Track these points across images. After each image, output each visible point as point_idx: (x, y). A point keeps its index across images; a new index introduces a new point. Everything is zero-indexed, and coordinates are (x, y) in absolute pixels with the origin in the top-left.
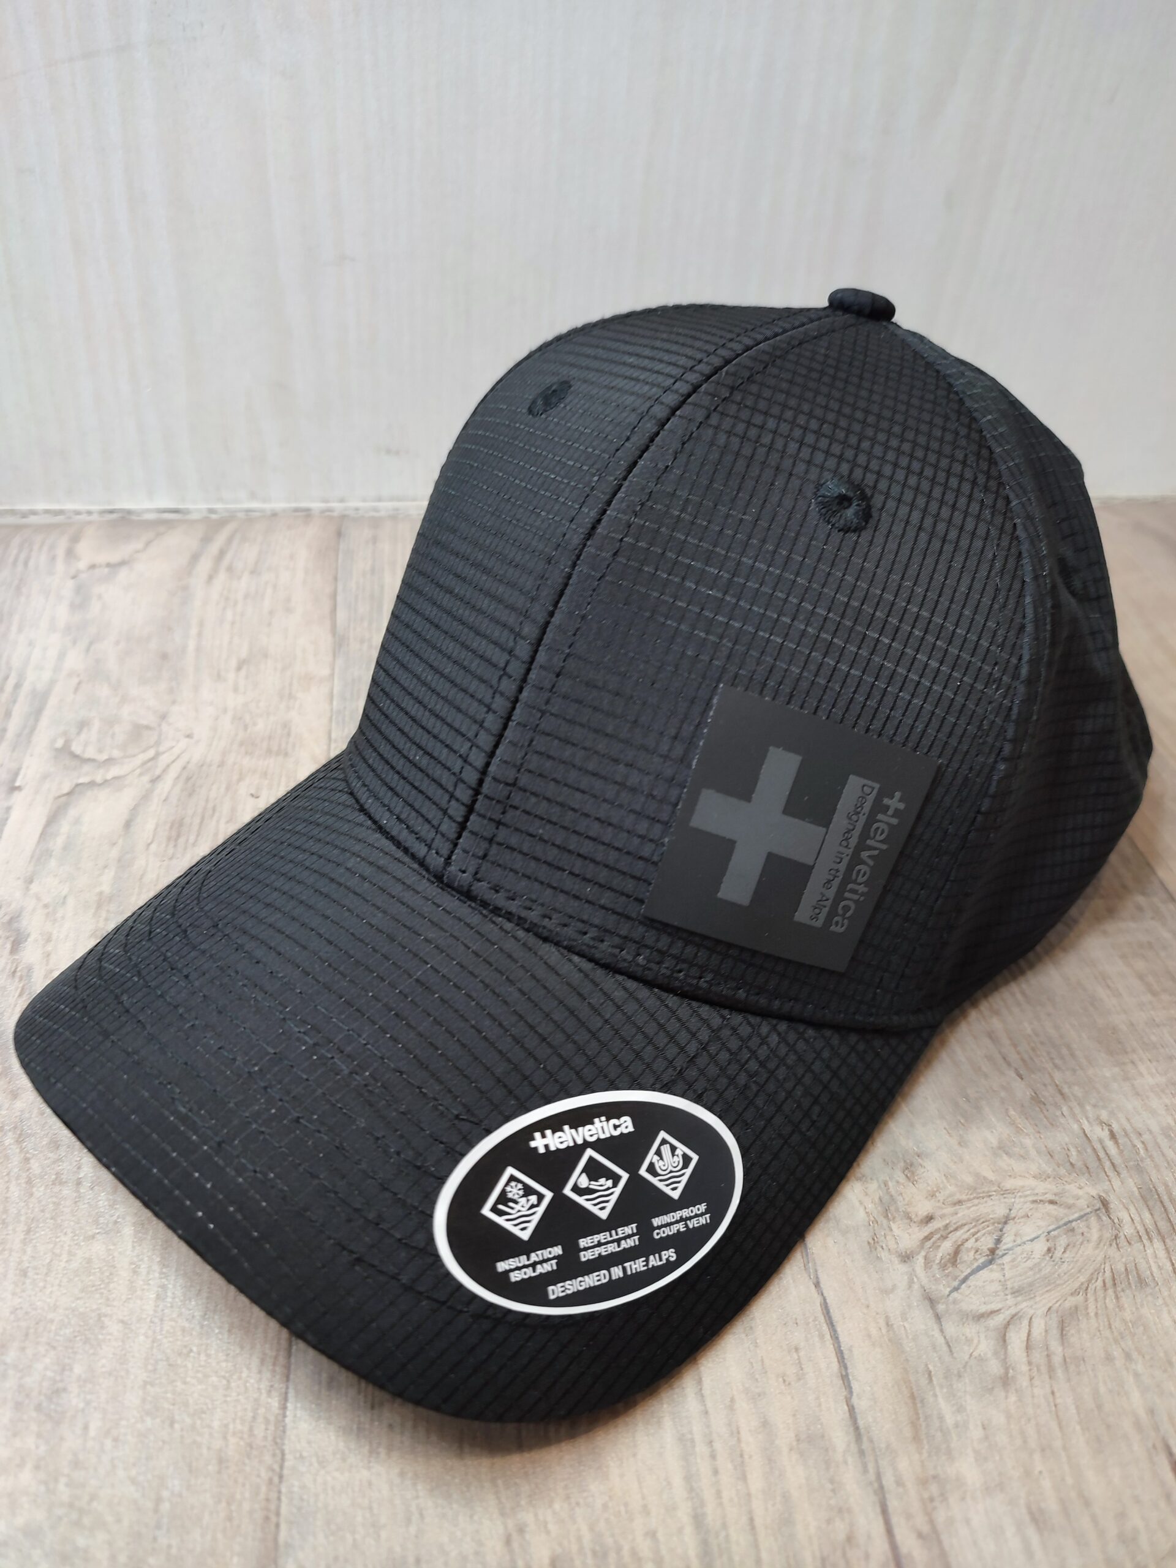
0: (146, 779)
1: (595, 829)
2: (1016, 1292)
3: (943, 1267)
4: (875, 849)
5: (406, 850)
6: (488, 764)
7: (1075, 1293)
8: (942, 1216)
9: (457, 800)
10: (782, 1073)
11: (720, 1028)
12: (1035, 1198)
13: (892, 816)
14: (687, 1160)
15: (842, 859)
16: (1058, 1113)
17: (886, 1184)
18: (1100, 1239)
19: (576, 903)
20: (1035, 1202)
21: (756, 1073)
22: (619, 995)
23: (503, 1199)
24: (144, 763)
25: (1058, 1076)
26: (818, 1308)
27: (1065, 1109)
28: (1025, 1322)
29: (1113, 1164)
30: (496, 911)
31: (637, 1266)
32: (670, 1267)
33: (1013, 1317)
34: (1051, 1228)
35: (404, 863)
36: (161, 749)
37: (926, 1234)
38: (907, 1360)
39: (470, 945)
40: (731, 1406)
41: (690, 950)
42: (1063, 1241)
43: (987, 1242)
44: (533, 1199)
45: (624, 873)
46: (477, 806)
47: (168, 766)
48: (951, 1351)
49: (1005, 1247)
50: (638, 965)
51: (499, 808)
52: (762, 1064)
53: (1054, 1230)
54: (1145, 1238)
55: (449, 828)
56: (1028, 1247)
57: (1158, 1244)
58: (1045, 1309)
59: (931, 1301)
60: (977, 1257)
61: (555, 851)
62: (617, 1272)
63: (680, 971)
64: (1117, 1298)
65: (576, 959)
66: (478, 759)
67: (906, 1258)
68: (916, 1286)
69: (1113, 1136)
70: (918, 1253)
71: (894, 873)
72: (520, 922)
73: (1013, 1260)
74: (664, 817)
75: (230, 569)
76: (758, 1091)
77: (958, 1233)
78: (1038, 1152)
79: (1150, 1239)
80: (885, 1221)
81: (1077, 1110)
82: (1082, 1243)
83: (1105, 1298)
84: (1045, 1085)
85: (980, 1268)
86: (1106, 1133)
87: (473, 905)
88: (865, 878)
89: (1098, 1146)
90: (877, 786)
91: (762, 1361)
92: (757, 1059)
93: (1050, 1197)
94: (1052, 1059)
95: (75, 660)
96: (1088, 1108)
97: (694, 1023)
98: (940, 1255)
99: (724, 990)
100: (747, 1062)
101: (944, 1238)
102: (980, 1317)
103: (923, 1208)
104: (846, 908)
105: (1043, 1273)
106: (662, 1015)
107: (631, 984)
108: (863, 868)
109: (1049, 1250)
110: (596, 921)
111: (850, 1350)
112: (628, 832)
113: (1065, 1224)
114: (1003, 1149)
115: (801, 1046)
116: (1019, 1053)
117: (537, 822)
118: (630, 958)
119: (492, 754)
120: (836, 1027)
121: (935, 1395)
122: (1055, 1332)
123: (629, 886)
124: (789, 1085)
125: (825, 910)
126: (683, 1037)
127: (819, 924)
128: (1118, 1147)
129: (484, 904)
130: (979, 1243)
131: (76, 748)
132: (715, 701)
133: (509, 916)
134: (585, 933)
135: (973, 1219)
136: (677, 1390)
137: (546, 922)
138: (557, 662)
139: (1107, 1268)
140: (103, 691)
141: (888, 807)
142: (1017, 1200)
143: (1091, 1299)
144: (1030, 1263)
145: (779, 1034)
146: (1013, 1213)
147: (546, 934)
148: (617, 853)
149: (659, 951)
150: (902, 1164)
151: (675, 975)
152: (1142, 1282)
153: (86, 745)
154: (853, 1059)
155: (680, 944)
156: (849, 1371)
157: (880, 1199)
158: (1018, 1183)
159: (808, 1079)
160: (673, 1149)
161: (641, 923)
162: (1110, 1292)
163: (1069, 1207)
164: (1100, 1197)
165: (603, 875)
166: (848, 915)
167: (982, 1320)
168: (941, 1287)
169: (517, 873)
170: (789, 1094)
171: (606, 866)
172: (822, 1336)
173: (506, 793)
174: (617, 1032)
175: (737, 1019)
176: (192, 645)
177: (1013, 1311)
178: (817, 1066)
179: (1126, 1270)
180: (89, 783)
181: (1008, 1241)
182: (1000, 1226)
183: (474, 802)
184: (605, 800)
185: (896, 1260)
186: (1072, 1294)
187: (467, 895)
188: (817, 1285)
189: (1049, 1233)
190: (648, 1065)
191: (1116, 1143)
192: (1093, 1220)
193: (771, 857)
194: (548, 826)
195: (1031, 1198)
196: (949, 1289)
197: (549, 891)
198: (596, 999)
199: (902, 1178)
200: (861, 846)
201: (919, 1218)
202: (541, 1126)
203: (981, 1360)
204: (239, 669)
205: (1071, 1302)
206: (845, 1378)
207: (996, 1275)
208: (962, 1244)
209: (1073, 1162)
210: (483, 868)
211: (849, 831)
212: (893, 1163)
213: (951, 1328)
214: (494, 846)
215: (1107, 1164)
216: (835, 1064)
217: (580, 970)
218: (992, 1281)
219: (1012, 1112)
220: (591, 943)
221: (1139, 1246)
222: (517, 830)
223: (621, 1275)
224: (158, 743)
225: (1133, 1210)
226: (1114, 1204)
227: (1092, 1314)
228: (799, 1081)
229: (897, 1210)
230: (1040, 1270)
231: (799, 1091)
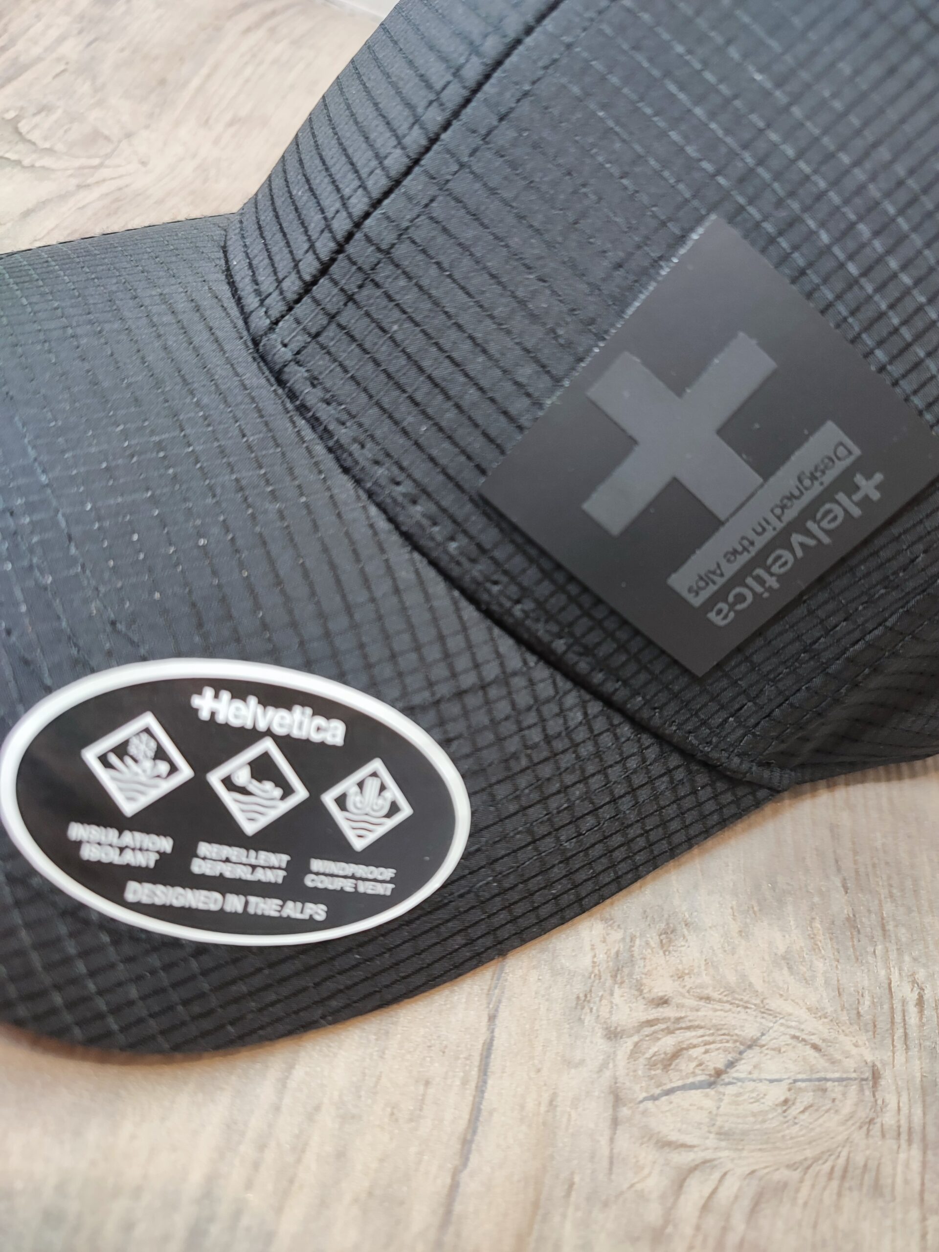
0: (74, 182)
1: (463, 350)
2: (724, 1134)
3: (652, 1065)
4: (813, 536)
5: (239, 301)
6: (367, 215)
7: (791, 1166)
8: (680, 1006)
9: (315, 253)
10: (566, 760)
11: (514, 674)
12: (798, 1034)
13: (857, 504)
14: (394, 809)
15: (764, 529)
16: (870, 949)
17: (633, 939)
18: (851, 1116)
19: (402, 440)
20: (794, 1037)
21: (535, 746)
22: (405, 575)
23: (121, 750)
24: (81, 168)
25: (888, 908)
26: (479, 1046)
27: (879, 947)
28: (717, 1175)
29: (906, 1035)
30: (303, 409)
31: (268, 907)
32: (310, 925)
33: (705, 1162)
34: (800, 1077)
35: (228, 315)
36: (107, 162)
37: (651, 1017)
38: (552, 1157)
39: (248, 433)
40: (311, 1116)
41: (518, 562)
42: (807, 1098)
43: (717, 1060)
44: (163, 767)
45: (476, 426)
46: (334, 269)
47: (104, 180)
48: (611, 1169)
49: (735, 1075)
50: (446, 552)
51: (358, 278)
52: (548, 739)
53: (803, 1081)
54: (904, 1136)
55: (292, 286)
56: (762, 1087)
57: (916, 1152)
58: (747, 1170)
59: (617, 1098)
60: (698, 1071)
61: (403, 361)
62: (234, 903)
63: (496, 583)
64: (839, 1195)
65: (373, 510)
66: (359, 204)
67: (613, 1034)
68: (608, 1074)
69: (920, 1002)
70: (631, 1036)
71: (821, 581)
72: (325, 434)
73: (739, 1095)
74: (558, 369)
75: (273, 30)
76: (527, 768)
77: (689, 1034)
78: (827, 983)
79: (910, 1142)
80: (609, 982)
81: (893, 955)
82: (827, 1111)
83: (825, 1188)
84: (869, 911)
85: (693, 1086)
86: (915, 996)
87: (280, 391)
88: (783, 570)
89: (898, 1007)
90: (857, 452)
91: (379, 1078)
92: (544, 729)
93: (815, 1039)
94: (891, 886)
95: (71, 49)
96: (907, 958)
97: (484, 653)
98: (654, 1049)
99: (541, 630)
100: (529, 727)
101: (670, 1032)
102: (666, 1145)
103: (662, 986)
104: (741, 598)
105: (766, 1125)
106: (449, 624)
107: (430, 574)
108: (787, 555)
109: (786, 1101)
110: (417, 475)
111: (491, 1113)
112: (505, 371)
113: (819, 1080)
114: (787, 960)
115: (606, 740)
116: (856, 862)
117: (396, 314)
118: (439, 538)
119: (376, 204)
120: (660, 738)
121: (564, 1216)
122: (746, 1203)
123: (476, 444)
124: (569, 779)
125: (712, 588)
126: (462, 663)
127: (696, 601)
128: (921, 1018)
129: (292, 395)
130: (707, 1056)
131: (23, 127)
132: (695, 236)
133: (314, 422)
134: (398, 484)
135: (714, 1026)
136: (258, 1066)
137: (355, 448)
138: (508, 99)
139: (844, 1154)
140: (84, 87)
141: (857, 488)
142: (776, 1027)
143: (807, 1183)
144: (756, 1107)
145: (585, 714)
146: (764, 1040)
147: (349, 463)
148: (479, 393)
149: (479, 546)
150: (663, 926)
151: (488, 585)
152: (877, 1189)
153: (35, 127)
154: (662, 784)
155: (510, 548)
156: (477, 1138)
157: (617, 953)
158: (788, 1007)
159: (596, 782)
160: (383, 788)
161: (472, 500)
162: (835, 1184)
163: (833, 1062)
164: (874, 1066)
165: (449, 416)
166: (739, 607)
167: (667, 1149)
168: (637, 1088)
169: (346, 371)
170: (565, 789)
171: (458, 406)
172: (465, 1082)
173: (374, 260)
174: (380, 618)
175: (542, 672)
176: (195, 83)
177: (708, 1155)
178: (615, 773)
179: (865, 1166)
180: (14, 161)
181: (742, 1069)
182: (742, 1048)
183: (333, 260)
184: (491, 317)
185: (600, 1033)
186: (788, 1166)
187: (279, 377)
188: (492, 1018)
189: (795, 1081)
190: (400, 675)
191: (921, 1012)
192: (854, 1088)
193: (675, 483)
194: (408, 325)
195: (793, 1032)
196: (644, 1095)
197: (375, 411)
198: (374, 568)
199: (654, 942)
200: (798, 525)
201: (652, 995)
202: (219, 685)
203: (642, 1196)
204: (231, 124)
205: (784, 1174)
206: (467, 1143)
207: (709, 1104)
208: (687, 1049)
209: (862, 1012)
210: (309, 350)
211: (792, 497)
212: (653, 919)
213: (625, 1142)
214: (333, 326)
215: (899, 1032)
216: (638, 780)
217: (372, 526)
218: (701, 1108)
219: (817, 924)
220: (400, 499)
221: (891, 1143)
222: (368, 314)
223: (240, 909)
224: (108, 156)
225: (904, 1098)
226: (887, 1080)
227: (801, 1201)
228: (584, 780)
229: (630, 975)
230: (764, 1121)
231: (577, 791)
